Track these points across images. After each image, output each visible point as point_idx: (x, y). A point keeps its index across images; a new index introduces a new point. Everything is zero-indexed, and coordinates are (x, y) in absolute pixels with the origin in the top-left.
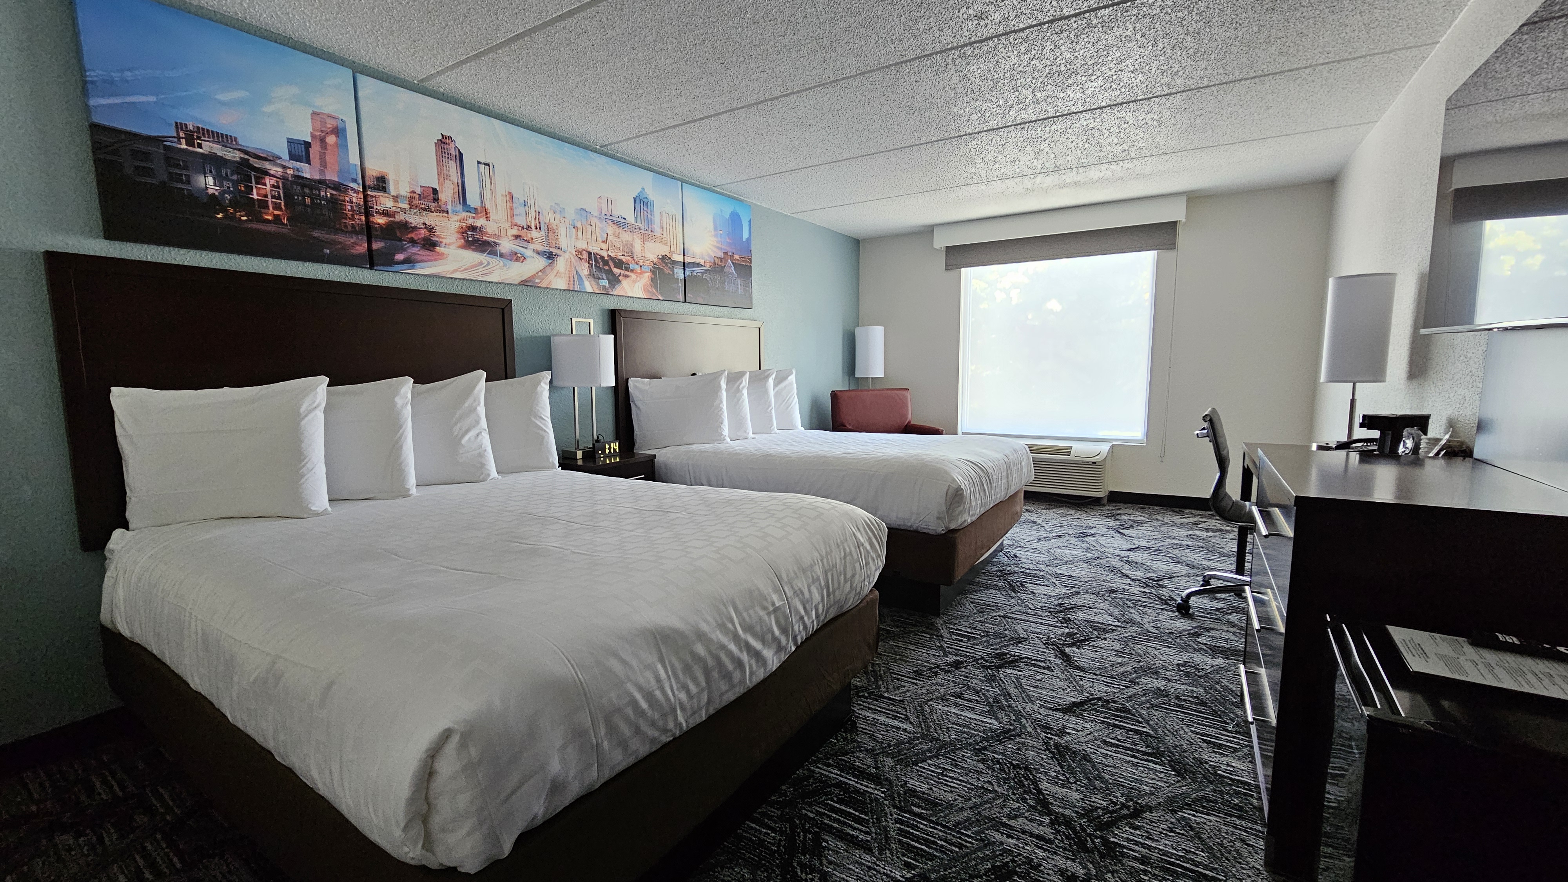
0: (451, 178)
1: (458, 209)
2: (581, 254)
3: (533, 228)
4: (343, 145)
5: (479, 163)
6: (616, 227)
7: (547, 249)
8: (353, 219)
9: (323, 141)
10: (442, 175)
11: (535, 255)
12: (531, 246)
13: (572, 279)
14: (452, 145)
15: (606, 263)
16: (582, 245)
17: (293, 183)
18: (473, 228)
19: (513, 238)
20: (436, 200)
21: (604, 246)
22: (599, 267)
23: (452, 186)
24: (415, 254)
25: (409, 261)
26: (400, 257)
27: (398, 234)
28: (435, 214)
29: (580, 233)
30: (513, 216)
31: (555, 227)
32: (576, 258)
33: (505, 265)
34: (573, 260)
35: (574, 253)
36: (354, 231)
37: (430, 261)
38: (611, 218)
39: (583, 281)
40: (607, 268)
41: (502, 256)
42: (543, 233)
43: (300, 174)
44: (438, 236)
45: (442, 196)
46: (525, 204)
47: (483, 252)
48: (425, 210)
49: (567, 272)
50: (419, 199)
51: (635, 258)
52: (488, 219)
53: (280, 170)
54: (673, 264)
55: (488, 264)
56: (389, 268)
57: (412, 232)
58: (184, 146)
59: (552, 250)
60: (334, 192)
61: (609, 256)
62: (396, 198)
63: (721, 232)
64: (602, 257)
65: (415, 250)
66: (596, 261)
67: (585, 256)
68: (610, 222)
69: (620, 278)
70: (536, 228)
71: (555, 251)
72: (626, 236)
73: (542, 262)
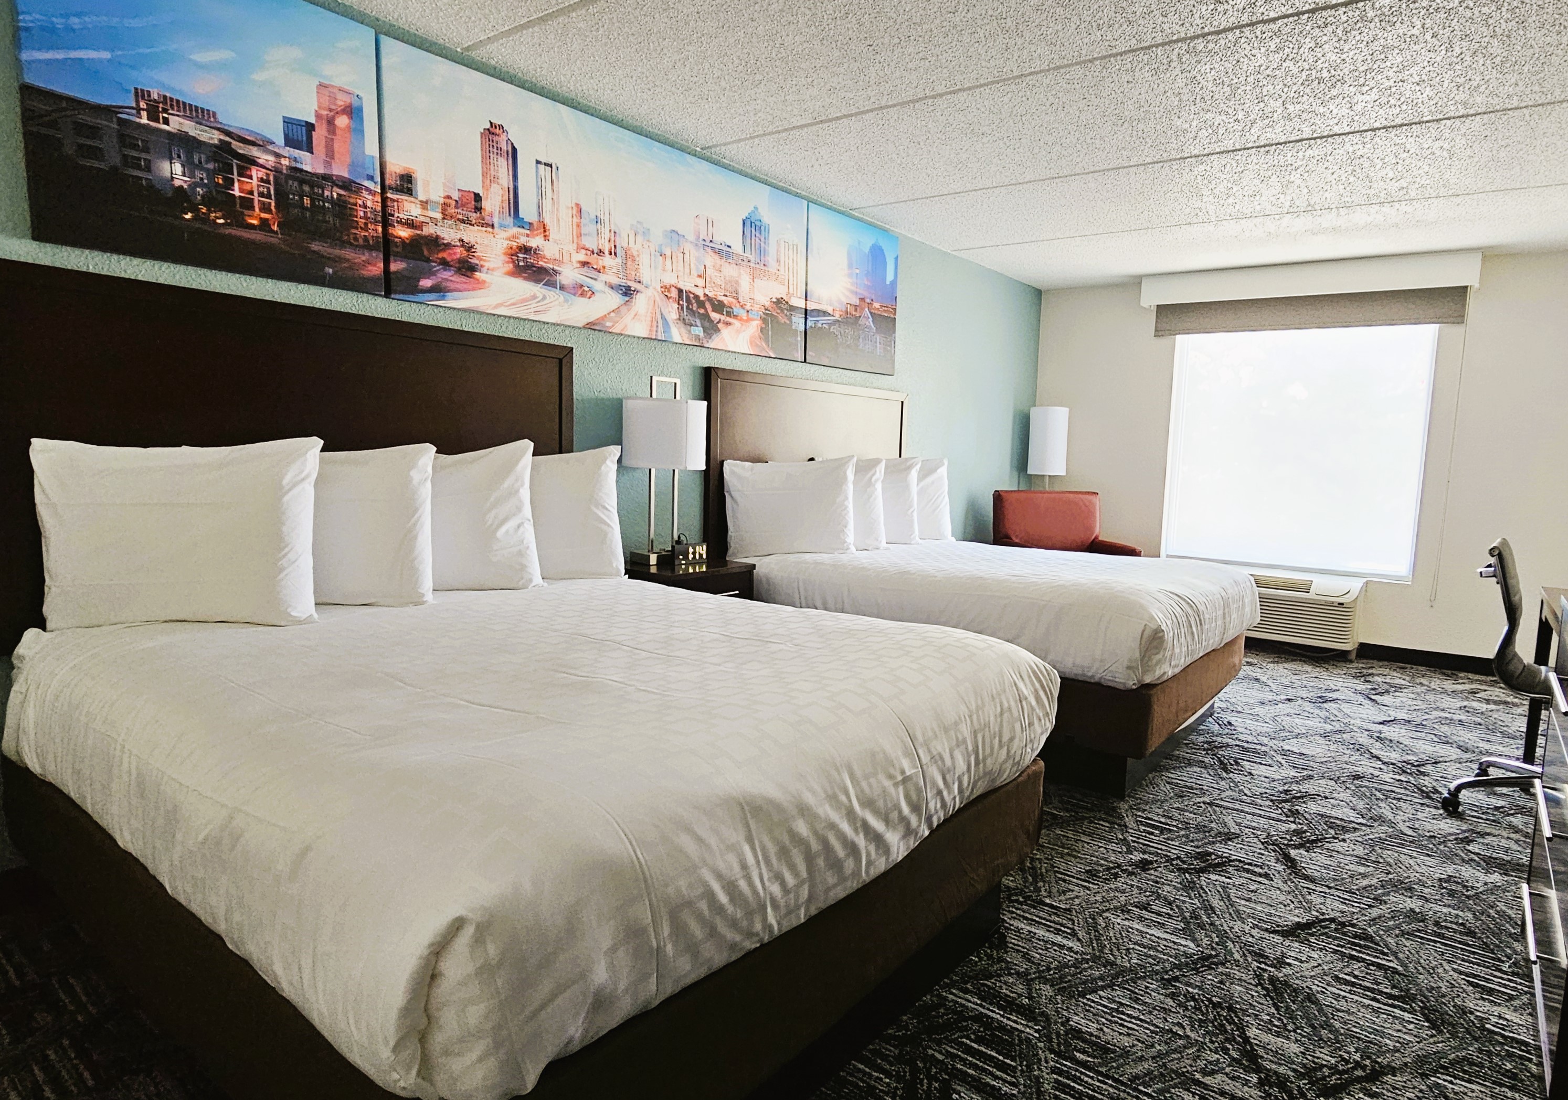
0: (500, 181)
1: (507, 223)
2: (669, 291)
3: (607, 253)
4: (359, 131)
5: (538, 162)
6: (717, 257)
7: (623, 282)
8: (366, 229)
9: (331, 122)
10: (488, 177)
11: (608, 290)
12: (603, 277)
13: (655, 323)
14: (503, 137)
15: (701, 304)
16: (670, 279)
17: (288, 177)
18: (526, 249)
19: (578, 265)
20: (478, 209)
21: (700, 282)
22: (692, 310)
23: (501, 192)
24: (447, 280)
25: (438, 290)
26: (426, 283)
27: (426, 253)
28: (476, 227)
29: (668, 262)
30: (580, 235)
31: (635, 253)
32: (662, 296)
33: (566, 301)
34: (658, 299)
35: (659, 289)
36: (367, 246)
37: (465, 290)
38: (711, 244)
39: (669, 327)
40: (702, 311)
41: (562, 288)
42: (619, 260)
43: (299, 166)
44: (479, 258)
45: (486, 204)
46: (597, 221)
47: (537, 281)
48: (463, 221)
49: (649, 314)
50: (456, 207)
51: (741, 299)
52: (546, 238)
53: (272, 158)
54: (790, 310)
55: (544, 298)
56: (411, 298)
57: (443, 250)
58: (144, 121)
59: (630, 283)
60: (342, 192)
61: (705, 295)
62: (425, 204)
63: (858, 271)
64: (697, 297)
65: (446, 274)
66: (688, 301)
67: (674, 293)
68: (709, 250)
69: (720, 326)
70: (611, 254)
71: (634, 285)
72: (730, 270)
73: (616, 299)
